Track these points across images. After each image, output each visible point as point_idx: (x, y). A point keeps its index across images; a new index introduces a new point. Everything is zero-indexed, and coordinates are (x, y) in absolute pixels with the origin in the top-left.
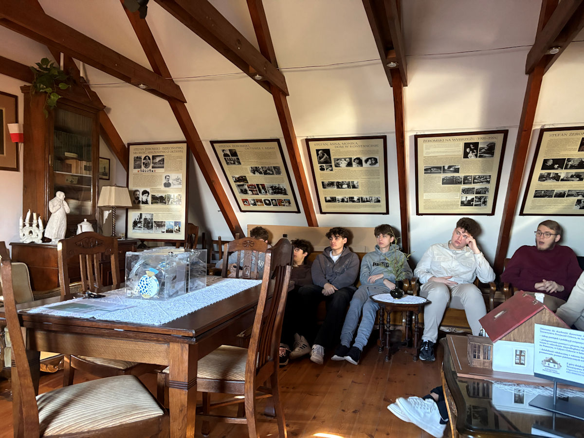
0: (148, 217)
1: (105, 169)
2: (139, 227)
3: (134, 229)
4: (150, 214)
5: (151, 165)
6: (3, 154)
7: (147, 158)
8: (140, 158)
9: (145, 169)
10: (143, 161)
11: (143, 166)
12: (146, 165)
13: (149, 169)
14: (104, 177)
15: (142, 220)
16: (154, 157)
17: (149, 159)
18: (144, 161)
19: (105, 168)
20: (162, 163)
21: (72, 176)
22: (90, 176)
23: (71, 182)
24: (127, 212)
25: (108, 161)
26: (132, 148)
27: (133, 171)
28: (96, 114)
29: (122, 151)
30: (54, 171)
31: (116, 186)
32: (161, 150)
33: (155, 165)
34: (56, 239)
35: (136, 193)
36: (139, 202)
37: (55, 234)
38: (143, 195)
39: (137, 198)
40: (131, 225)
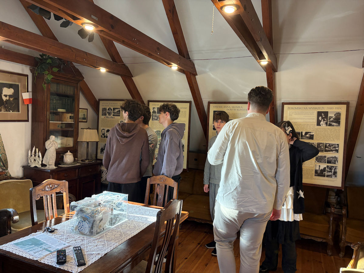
1: (84, 116)
3: (101, 153)
5: (112, 114)
6: (19, 112)
7: (110, 109)
8: (106, 109)
9: (108, 116)
10: (107, 111)
11: (107, 114)
12: (109, 114)
13: (111, 116)
14: (84, 120)
16: (114, 109)
17: (111, 110)
18: (108, 111)
19: (84, 115)
21: (62, 123)
22: (73, 122)
23: (61, 127)
24: (97, 143)
25: (86, 110)
26: (101, 102)
27: (101, 117)
28: (78, 84)
29: (95, 104)
30: (50, 122)
31: (89, 128)
32: (118, 105)
33: (115, 114)
34: (49, 165)
35: (103, 131)
36: (105, 137)
37: (49, 162)
38: (107, 132)
39: (104, 134)
40: (99, 151)
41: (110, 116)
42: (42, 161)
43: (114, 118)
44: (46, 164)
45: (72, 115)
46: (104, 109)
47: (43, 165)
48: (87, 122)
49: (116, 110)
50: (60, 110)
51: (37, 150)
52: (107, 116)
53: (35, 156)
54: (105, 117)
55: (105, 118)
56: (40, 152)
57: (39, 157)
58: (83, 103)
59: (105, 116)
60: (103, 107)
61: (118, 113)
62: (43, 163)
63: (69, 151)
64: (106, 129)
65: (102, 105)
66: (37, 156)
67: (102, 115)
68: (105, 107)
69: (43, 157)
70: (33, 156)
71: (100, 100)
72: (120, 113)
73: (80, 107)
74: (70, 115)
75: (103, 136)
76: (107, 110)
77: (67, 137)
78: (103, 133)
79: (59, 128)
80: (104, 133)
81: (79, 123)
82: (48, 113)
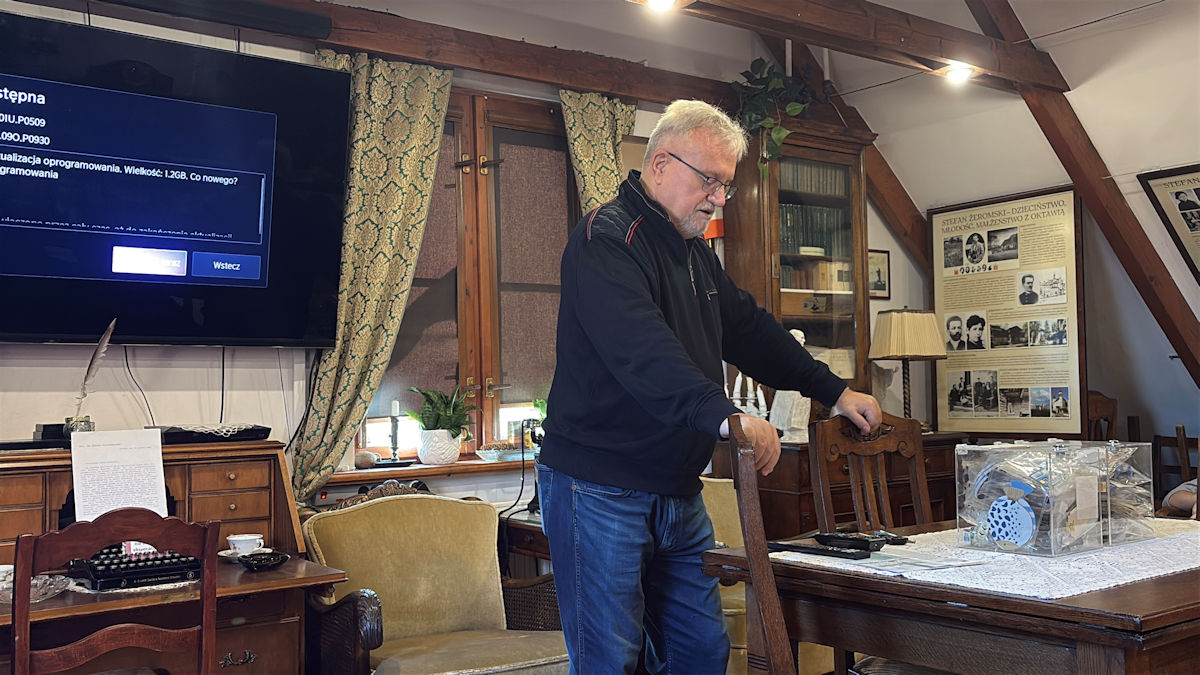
0: (986, 379)
1: (879, 275)
2: (965, 405)
3: (952, 409)
4: (990, 372)
7: (976, 238)
8: (960, 241)
9: (971, 265)
10: (965, 247)
11: (966, 260)
12: (974, 256)
13: (981, 264)
15: (971, 388)
17: (981, 240)
18: (970, 246)
19: (879, 272)
20: (1011, 247)
21: (815, 295)
22: (851, 293)
23: (815, 308)
25: (886, 255)
26: (938, 221)
27: (942, 273)
28: (859, 155)
29: (916, 234)
30: (782, 290)
31: (906, 309)
32: (1008, 216)
33: (996, 254)
34: (792, 430)
35: (952, 324)
36: (961, 345)
38: (969, 326)
39: (957, 337)
41: (976, 266)
42: (768, 419)
43: (996, 267)
44: (781, 428)
45: (846, 267)
46: (955, 242)
48: (888, 298)
49: (1001, 239)
50: (806, 251)
52: (965, 267)
53: (745, 402)
54: (956, 273)
55: (960, 273)
57: (756, 404)
58: (877, 235)
59: (959, 268)
60: (948, 236)
61: (1009, 249)
65: (943, 231)
66: (750, 404)
67: (946, 266)
68: (954, 235)
71: (932, 212)
72: (1016, 248)
73: (870, 248)
74: (839, 266)
75: (955, 344)
76: (964, 242)
77: (830, 348)
78: (954, 332)
79: (808, 313)
80: (957, 330)
81: (872, 302)
82: (775, 259)
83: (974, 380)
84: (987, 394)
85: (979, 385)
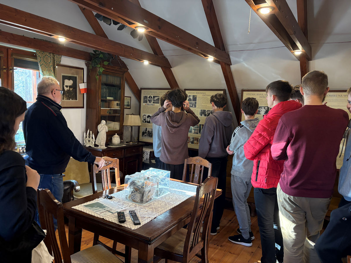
0: (150, 130)
2: (145, 135)
3: (142, 136)
4: (151, 129)
5: (153, 101)
6: (77, 100)
7: (150, 97)
8: (147, 97)
9: (149, 103)
10: (148, 99)
11: (148, 102)
12: (150, 101)
13: (151, 103)
14: (128, 107)
15: (147, 132)
16: (154, 97)
17: (152, 98)
18: (149, 99)
19: (128, 102)
21: (110, 110)
22: (120, 109)
23: (110, 113)
24: (139, 127)
25: (130, 98)
26: (143, 91)
27: (143, 104)
28: (123, 75)
29: (138, 93)
30: (101, 108)
31: (133, 114)
32: (158, 93)
33: (155, 102)
34: (101, 145)
35: (144, 116)
36: (146, 122)
37: (100, 143)
38: (148, 118)
39: (145, 120)
40: (141, 134)
41: (150, 104)
42: (95, 142)
43: (154, 105)
44: (98, 144)
45: (119, 102)
46: (145, 97)
47: (96, 145)
48: (130, 108)
49: (156, 98)
50: (108, 98)
51: (91, 132)
53: (89, 137)
54: (146, 104)
56: (93, 134)
57: (92, 138)
58: (128, 92)
60: (145, 95)
62: (96, 143)
63: (116, 134)
64: (147, 115)
65: (144, 94)
66: (91, 138)
68: (146, 95)
69: (96, 139)
70: (88, 137)
71: (142, 89)
73: (125, 96)
74: (117, 102)
75: (144, 121)
77: (114, 121)
78: (144, 118)
79: (108, 114)
80: (145, 118)
81: (125, 109)
82: (100, 101)
83: (148, 130)
84: (150, 133)
85: (149, 131)
